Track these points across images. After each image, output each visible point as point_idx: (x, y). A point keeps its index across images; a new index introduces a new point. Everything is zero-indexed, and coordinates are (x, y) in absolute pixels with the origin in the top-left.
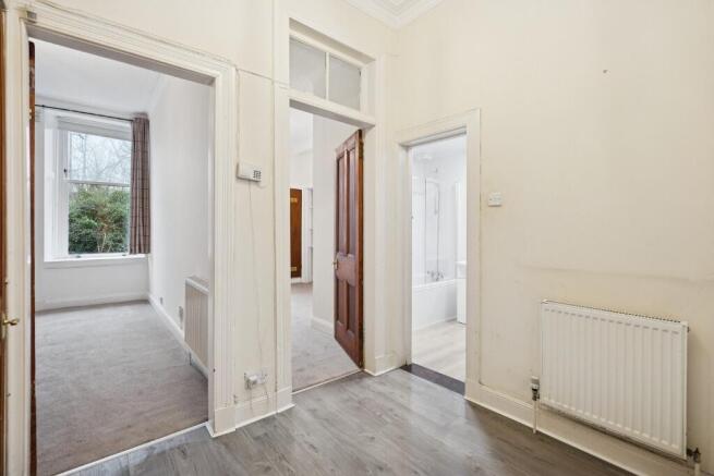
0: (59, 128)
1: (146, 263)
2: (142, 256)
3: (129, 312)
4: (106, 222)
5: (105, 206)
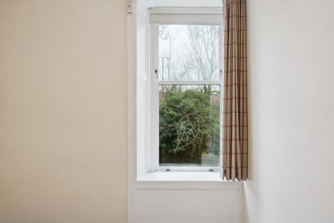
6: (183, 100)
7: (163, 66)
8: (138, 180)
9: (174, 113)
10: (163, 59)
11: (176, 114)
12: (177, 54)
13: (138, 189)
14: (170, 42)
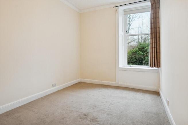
0: (124, 14)
1: (158, 72)
2: (157, 68)
3: (148, 99)
4: (145, 53)
5: (146, 48)
6: (146, 47)
7: (138, 31)
8: (119, 67)
9: (141, 53)
10: (138, 28)
11: (143, 54)
12: (146, 25)
13: (119, 70)
14: (142, 19)
